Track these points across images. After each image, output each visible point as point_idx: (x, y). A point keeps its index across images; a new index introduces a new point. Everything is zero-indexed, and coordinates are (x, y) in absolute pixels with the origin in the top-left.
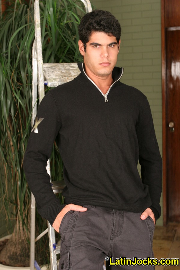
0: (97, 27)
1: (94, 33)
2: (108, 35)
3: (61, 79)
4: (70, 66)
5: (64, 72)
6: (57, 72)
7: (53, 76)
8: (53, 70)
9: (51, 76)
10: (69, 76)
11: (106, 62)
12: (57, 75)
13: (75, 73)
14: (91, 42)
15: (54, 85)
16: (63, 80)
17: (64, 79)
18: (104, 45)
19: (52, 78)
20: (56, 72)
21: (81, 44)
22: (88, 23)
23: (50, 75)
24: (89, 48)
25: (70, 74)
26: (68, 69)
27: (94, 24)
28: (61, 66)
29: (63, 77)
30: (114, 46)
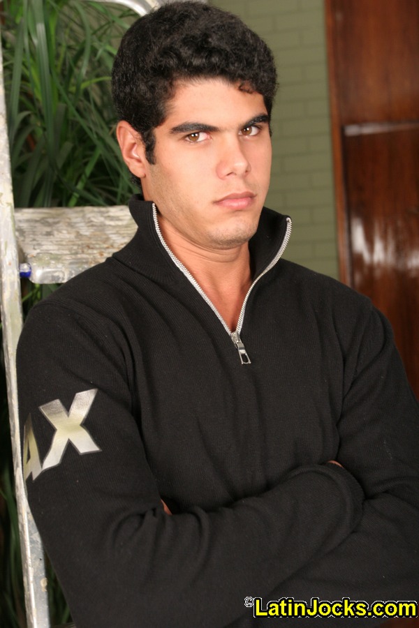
0: (196, 62)
1: (185, 86)
2: (241, 89)
3: (79, 256)
4: (106, 215)
5: (87, 233)
6: (65, 235)
7: (51, 247)
8: (48, 229)
9: (45, 247)
10: (105, 246)
11: (240, 192)
12: (64, 243)
13: (124, 237)
14: (173, 121)
15: (53, 277)
16: (87, 259)
17: (87, 256)
18: (226, 129)
19: (47, 252)
20: (61, 236)
21: (127, 135)
22: (156, 49)
23: (39, 245)
24: (168, 145)
25: (108, 239)
26: (101, 226)
27: (181, 50)
28: (77, 218)
29: (85, 250)
30: (260, 128)
